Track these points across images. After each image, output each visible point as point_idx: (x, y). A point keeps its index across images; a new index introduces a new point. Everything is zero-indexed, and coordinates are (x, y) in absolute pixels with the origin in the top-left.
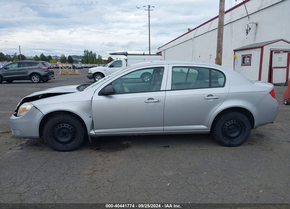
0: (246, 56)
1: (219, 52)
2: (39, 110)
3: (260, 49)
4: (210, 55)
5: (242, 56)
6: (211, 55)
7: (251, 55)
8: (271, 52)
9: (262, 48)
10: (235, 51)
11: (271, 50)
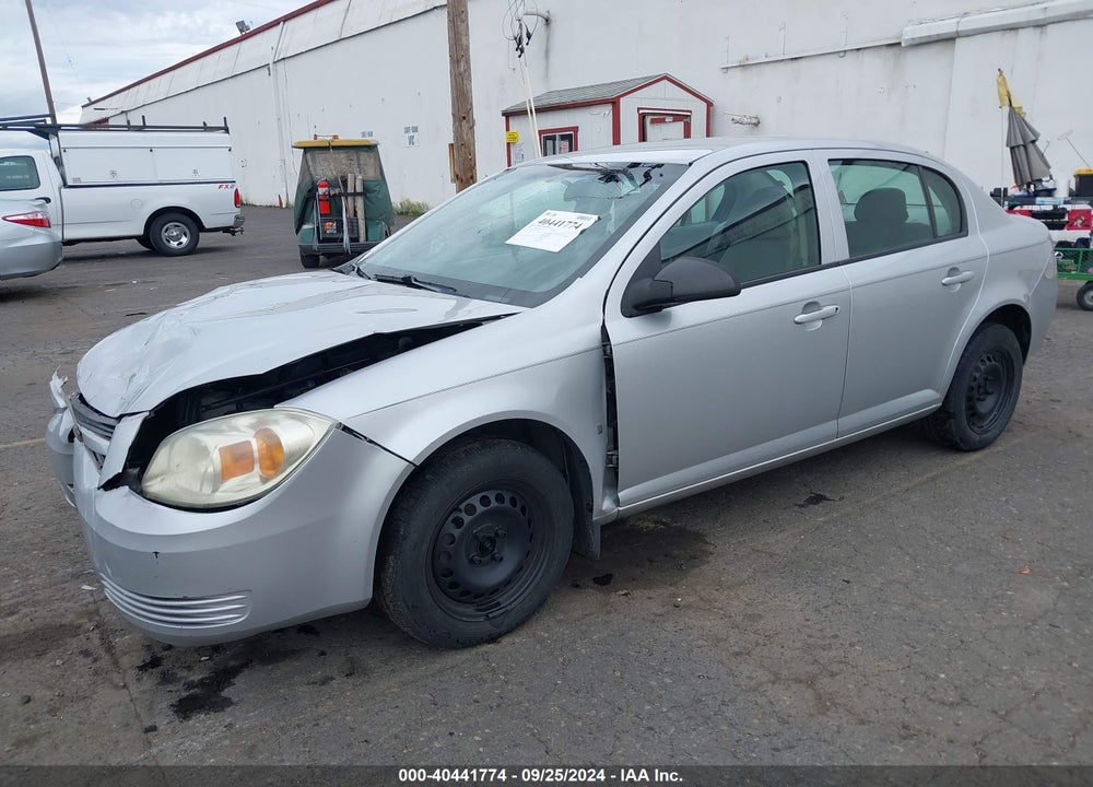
0: (557, 134)
1: (464, 118)
2: (371, 442)
3: (608, 109)
4: (407, 130)
5: (541, 132)
6: (415, 129)
7: (576, 129)
8: (642, 118)
9: (615, 103)
10: (508, 115)
11: (641, 112)
